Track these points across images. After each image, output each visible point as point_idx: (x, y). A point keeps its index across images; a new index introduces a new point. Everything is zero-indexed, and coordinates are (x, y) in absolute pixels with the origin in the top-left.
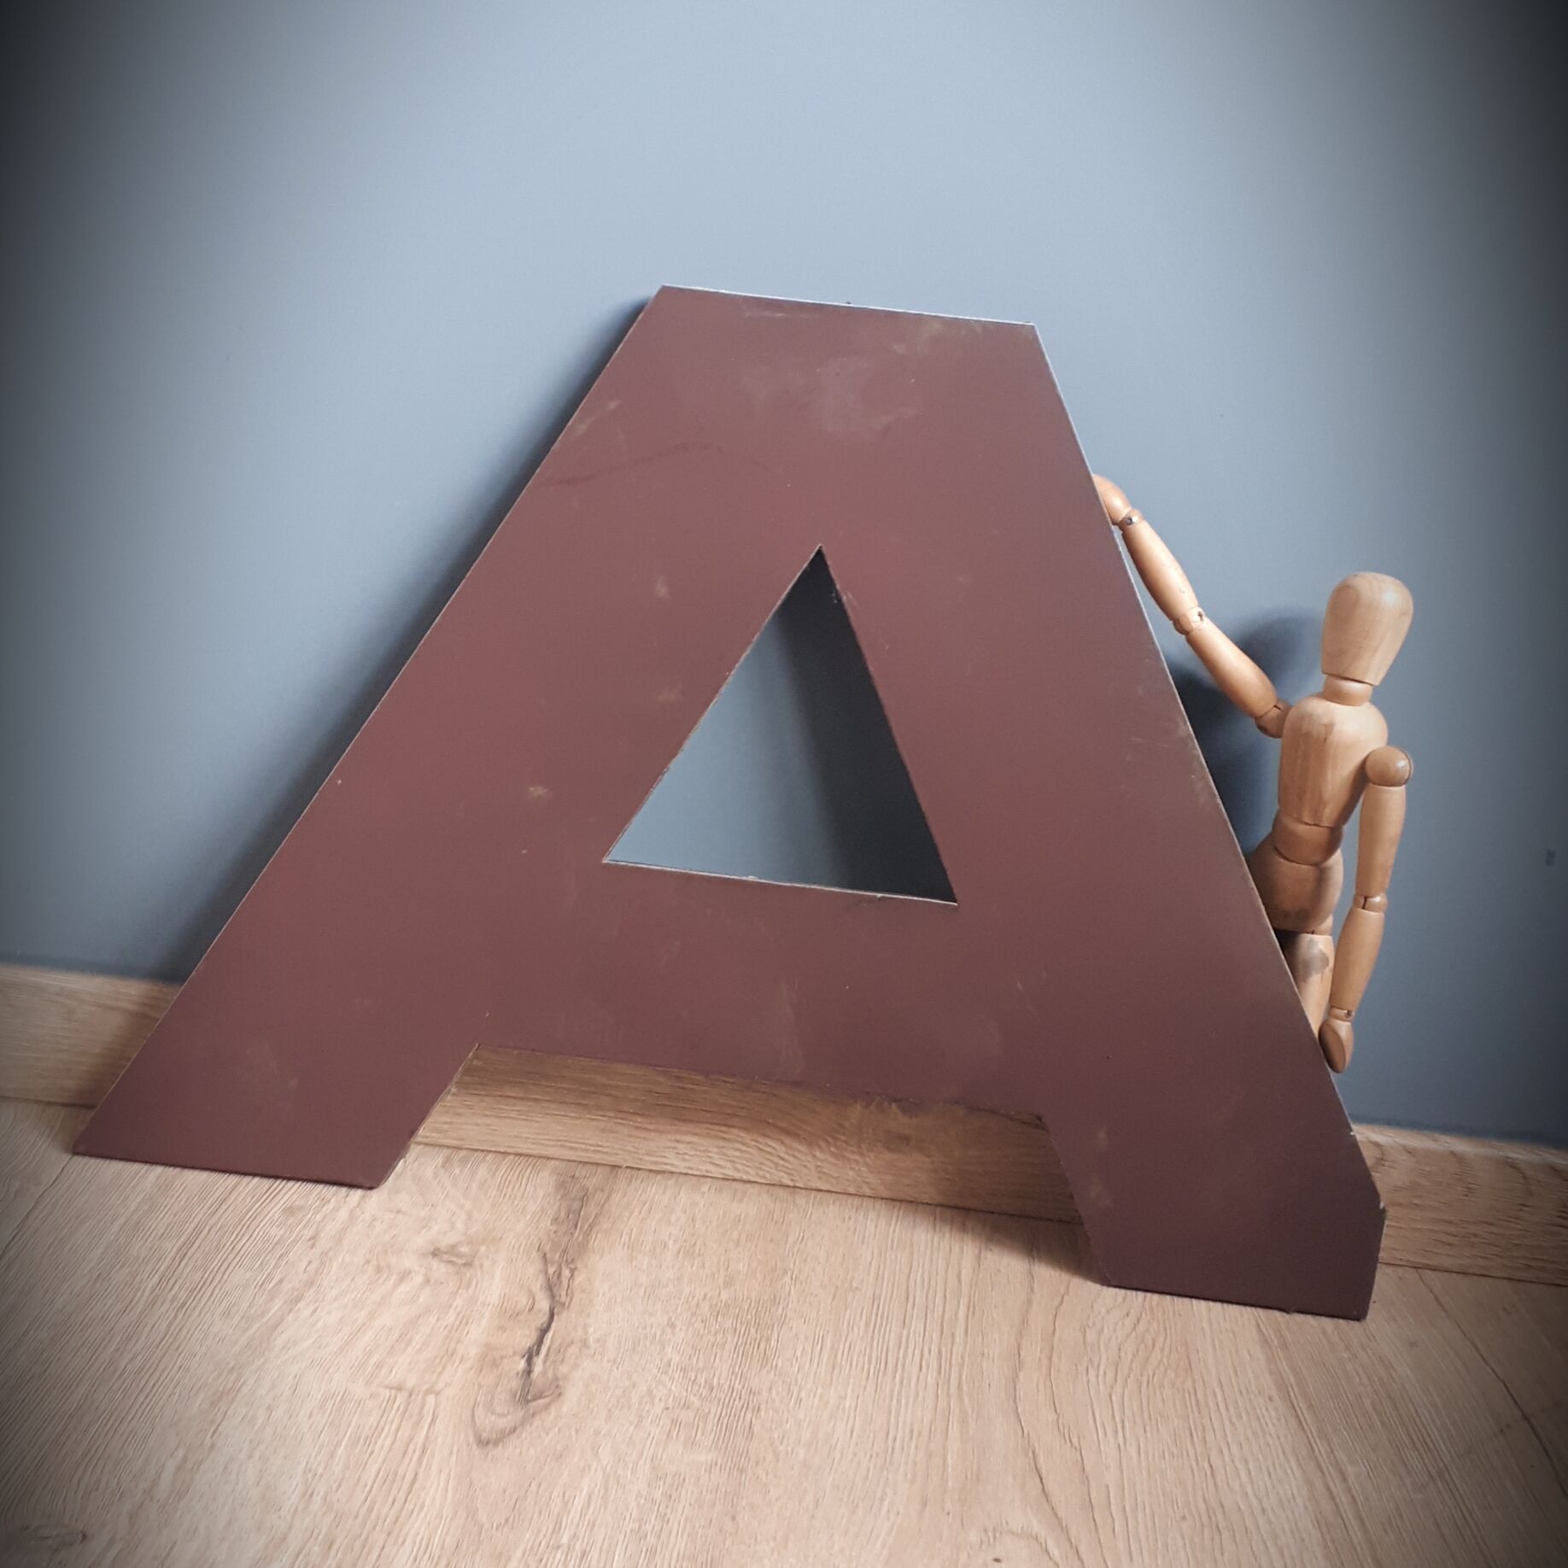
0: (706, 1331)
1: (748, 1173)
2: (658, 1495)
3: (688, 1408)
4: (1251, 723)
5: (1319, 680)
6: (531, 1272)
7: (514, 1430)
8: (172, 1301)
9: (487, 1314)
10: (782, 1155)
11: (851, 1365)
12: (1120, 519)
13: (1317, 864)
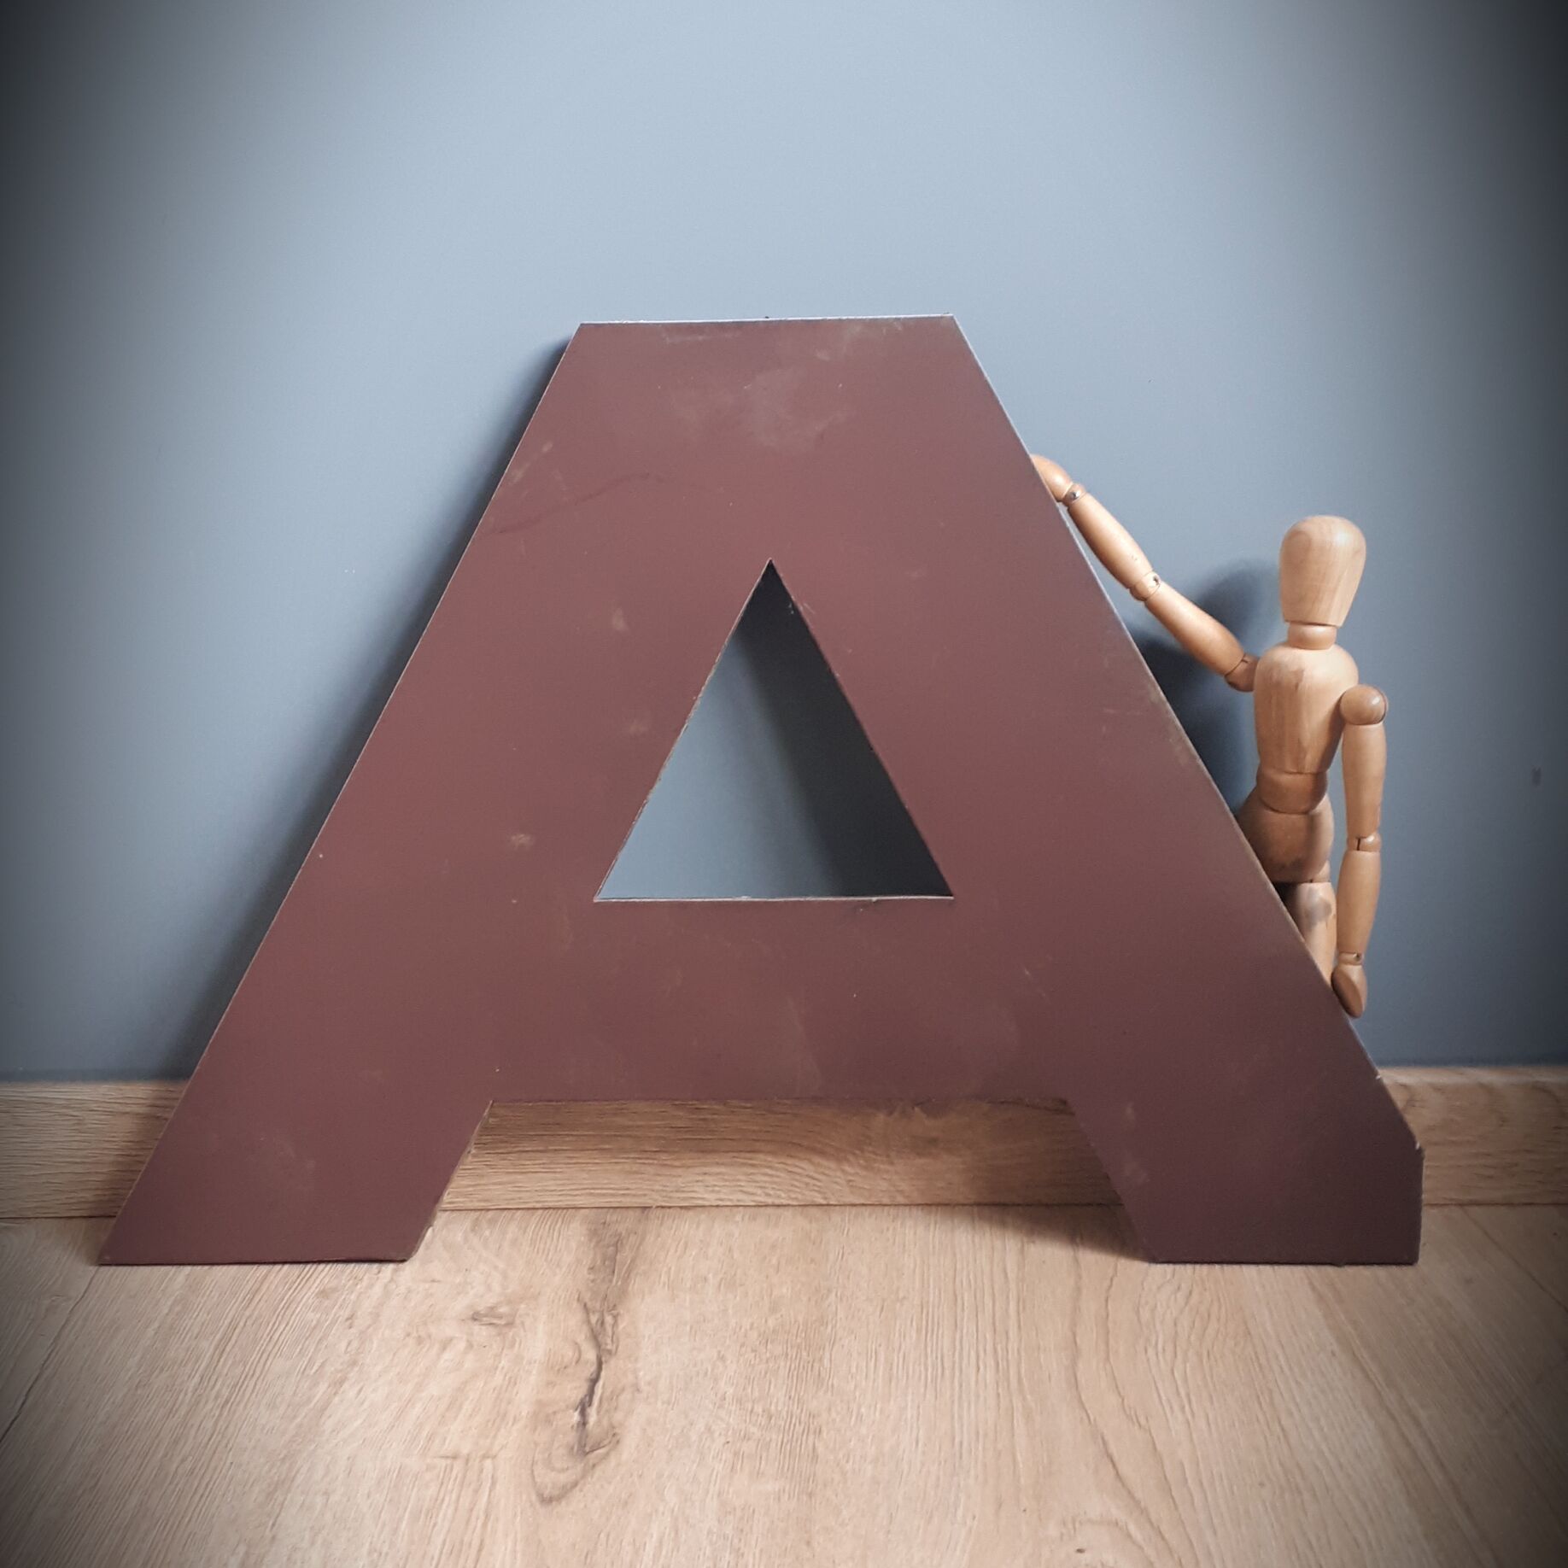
0: (758, 1360)
1: (779, 1197)
2: (729, 1531)
3: (749, 1439)
4: (1222, 679)
5: (1282, 629)
6: (574, 1321)
7: (575, 1484)
8: (216, 1398)
9: (534, 1372)
10: (811, 1174)
11: (908, 1373)
12: (1064, 494)
13: (1306, 813)
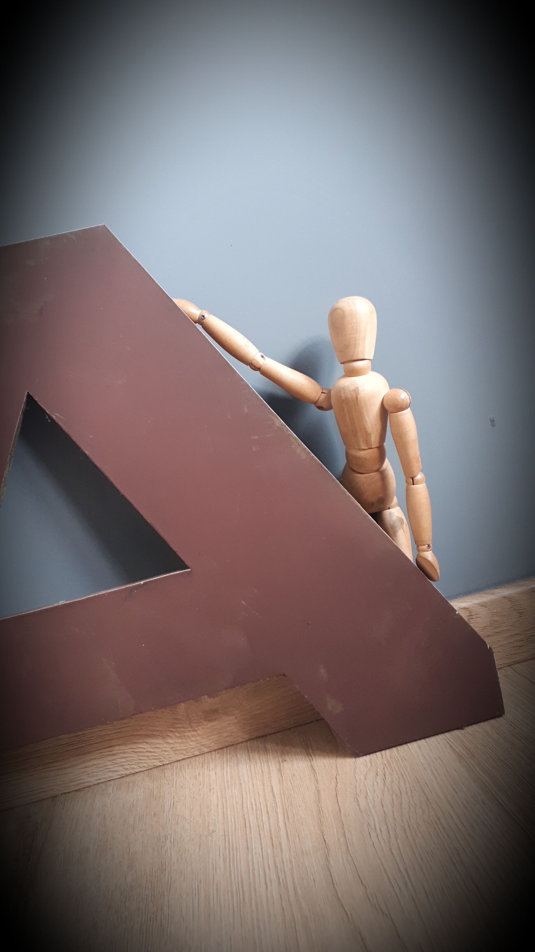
1: (133, 768)
5: (340, 369)
10: (149, 750)
12: (198, 318)
13: (378, 470)
